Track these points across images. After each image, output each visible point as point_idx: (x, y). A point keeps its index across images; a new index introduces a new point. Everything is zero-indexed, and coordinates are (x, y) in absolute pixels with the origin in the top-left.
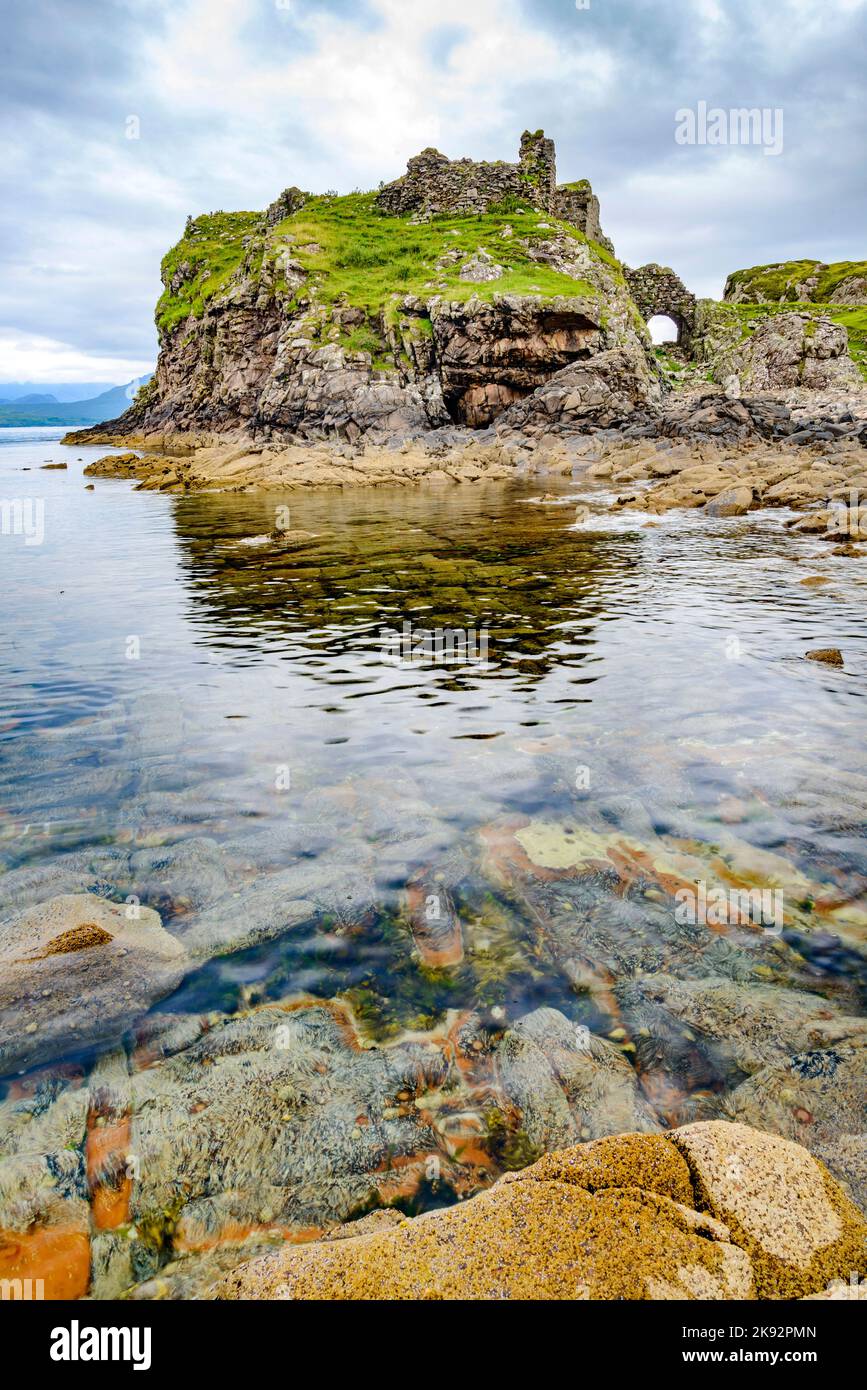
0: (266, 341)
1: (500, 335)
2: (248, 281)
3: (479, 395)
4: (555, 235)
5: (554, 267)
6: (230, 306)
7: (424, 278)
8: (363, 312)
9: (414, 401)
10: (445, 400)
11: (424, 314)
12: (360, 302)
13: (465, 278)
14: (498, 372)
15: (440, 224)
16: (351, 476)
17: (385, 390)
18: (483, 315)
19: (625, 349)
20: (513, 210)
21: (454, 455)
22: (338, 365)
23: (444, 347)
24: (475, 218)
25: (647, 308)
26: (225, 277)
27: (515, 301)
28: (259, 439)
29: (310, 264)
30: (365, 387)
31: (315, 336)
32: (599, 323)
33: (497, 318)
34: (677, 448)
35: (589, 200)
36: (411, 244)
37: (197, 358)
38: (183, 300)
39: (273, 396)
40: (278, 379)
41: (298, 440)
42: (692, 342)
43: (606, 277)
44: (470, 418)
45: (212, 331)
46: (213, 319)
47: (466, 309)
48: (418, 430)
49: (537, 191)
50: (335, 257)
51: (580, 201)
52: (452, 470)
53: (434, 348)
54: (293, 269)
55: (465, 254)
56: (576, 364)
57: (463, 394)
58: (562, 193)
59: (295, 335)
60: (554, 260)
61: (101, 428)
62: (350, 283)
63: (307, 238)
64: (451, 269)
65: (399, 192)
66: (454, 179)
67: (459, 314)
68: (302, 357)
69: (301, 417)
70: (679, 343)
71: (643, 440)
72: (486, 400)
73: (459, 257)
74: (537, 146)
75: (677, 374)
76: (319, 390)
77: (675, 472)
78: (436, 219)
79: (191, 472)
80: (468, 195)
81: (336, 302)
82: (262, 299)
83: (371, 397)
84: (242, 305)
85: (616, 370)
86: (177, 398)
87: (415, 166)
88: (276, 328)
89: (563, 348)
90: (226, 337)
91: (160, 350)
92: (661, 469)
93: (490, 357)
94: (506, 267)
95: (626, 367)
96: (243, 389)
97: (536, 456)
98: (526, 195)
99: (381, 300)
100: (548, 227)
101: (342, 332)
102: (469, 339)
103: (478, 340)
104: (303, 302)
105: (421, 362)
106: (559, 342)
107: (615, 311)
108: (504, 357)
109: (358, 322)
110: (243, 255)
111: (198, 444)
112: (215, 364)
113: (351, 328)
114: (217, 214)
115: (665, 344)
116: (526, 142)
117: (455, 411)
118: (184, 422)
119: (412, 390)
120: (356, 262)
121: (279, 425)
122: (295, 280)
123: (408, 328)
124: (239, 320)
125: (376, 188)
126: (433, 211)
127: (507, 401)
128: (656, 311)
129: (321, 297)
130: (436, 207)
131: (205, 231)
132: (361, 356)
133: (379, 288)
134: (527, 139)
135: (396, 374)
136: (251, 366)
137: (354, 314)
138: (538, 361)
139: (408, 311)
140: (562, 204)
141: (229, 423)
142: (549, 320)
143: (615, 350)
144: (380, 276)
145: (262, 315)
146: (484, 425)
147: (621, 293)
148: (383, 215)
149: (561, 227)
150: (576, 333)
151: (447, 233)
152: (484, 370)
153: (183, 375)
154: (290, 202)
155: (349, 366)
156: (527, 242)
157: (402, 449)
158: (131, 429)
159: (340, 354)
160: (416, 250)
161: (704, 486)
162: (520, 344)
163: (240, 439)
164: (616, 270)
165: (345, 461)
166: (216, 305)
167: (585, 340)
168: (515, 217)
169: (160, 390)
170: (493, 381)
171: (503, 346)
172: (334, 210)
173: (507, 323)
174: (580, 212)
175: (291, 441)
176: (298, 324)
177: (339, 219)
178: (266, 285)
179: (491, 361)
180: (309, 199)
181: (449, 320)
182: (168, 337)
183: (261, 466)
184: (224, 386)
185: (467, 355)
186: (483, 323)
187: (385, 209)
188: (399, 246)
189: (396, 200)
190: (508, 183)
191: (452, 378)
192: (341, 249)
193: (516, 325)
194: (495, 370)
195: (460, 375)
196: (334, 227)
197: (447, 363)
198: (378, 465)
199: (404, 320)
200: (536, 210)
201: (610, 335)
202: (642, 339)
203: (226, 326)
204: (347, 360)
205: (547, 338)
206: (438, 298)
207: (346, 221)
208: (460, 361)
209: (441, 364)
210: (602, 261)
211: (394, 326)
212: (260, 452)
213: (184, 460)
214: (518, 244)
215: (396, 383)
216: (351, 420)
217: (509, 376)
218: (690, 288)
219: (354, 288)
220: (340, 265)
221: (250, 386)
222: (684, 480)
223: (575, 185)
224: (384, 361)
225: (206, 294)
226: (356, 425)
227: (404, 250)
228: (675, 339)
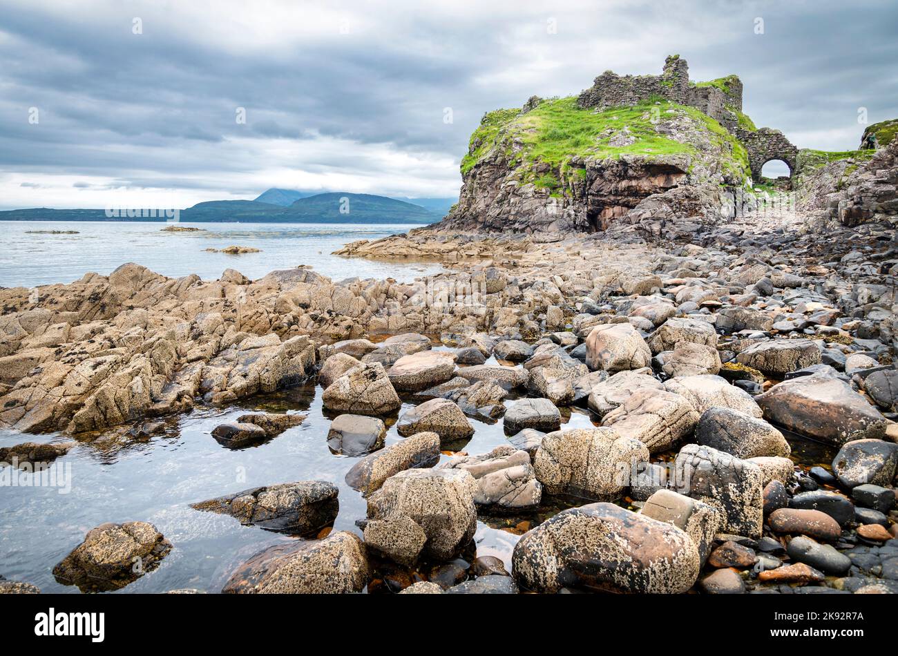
0: (497, 181)
1: (624, 179)
2: (494, 150)
3: (609, 213)
4: (676, 117)
5: (669, 136)
7: (587, 145)
8: (549, 166)
9: (569, 215)
10: (588, 215)
11: (583, 166)
12: (548, 160)
13: (611, 146)
14: (621, 199)
15: (607, 113)
17: (552, 210)
18: (612, 167)
19: (700, 186)
20: (654, 103)
22: (530, 195)
23: (590, 185)
24: (629, 109)
25: (761, 156)
27: (630, 159)
29: (525, 140)
30: (541, 208)
31: (521, 179)
32: (686, 170)
33: (620, 168)
36: (586, 126)
39: (493, 212)
40: (498, 202)
43: (704, 140)
44: (603, 226)
47: (603, 163)
50: (542, 135)
51: (704, 94)
53: (585, 185)
54: (517, 143)
55: (615, 130)
57: (601, 211)
59: (511, 180)
60: (671, 132)
62: (547, 150)
63: (530, 125)
64: (605, 140)
65: (589, 96)
66: (620, 87)
67: (600, 166)
68: (512, 191)
69: (505, 223)
70: (789, 178)
72: (613, 215)
73: (611, 133)
74: (675, 64)
76: (517, 209)
78: (607, 110)
80: (628, 95)
81: (536, 160)
82: (499, 159)
83: (543, 213)
84: (489, 163)
88: (504, 175)
89: (662, 185)
93: (616, 191)
94: (638, 137)
96: (483, 207)
98: (664, 93)
99: (561, 159)
100: (673, 112)
101: (537, 177)
102: (605, 181)
103: (610, 181)
104: (519, 161)
105: (577, 193)
106: (659, 182)
108: (624, 190)
109: (545, 171)
112: (474, 194)
113: (541, 175)
117: (596, 221)
119: (570, 209)
120: (555, 137)
121: (494, 228)
122: (518, 148)
123: (572, 173)
124: (487, 171)
125: (578, 95)
126: (607, 106)
129: (528, 158)
130: (609, 103)
131: (491, 120)
132: (544, 191)
133: (562, 152)
134: (669, 61)
135: (561, 200)
136: (489, 196)
137: (544, 167)
138: (645, 193)
139: (573, 165)
140: (692, 96)
141: (471, 226)
142: (653, 169)
144: (563, 145)
145: (497, 167)
148: (579, 109)
149: (682, 111)
150: (671, 176)
151: (610, 119)
152: (612, 198)
154: (532, 103)
155: (536, 196)
159: (532, 189)
160: (589, 129)
162: (634, 183)
167: (676, 180)
170: (618, 204)
171: (624, 184)
173: (626, 171)
176: (513, 173)
177: (552, 113)
178: (503, 152)
179: (617, 193)
180: (542, 102)
181: (595, 169)
184: (475, 205)
185: (603, 190)
186: (612, 171)
187: (581, 106)
188: (580, 127)
191: (593, 203)
193: (631, 172)
195: (599, 200)
196: (547, 117)
197: (591, 194)
199: (570, 170)
200: (669, 102)
201: (693, 177)
204: (536, 193)
205: (652, 179)
206: (591, 156)
208: (599, 193)
209: (588, 194)
211: (564, 173)
215: (561, 205)
217: (628, 202)
219: (547, 152)
220: (544, 139)
224: (557, 193)
226: (530, 229)
227: (582, 130)
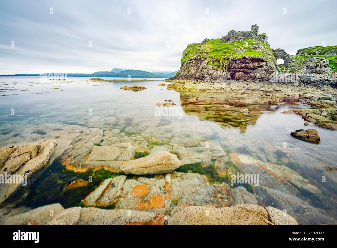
0: (198, 65)
1: (243, 63)
2: (197, 55)
3: (237, 74)
4: (257, 44)
5: (256, 50)
6: (193, 59)
7: (229, 53)
8: (216, 59)
9: (225, 75)
10: (231, 75)
11: (228, 59)
12: (216, 58)
13: (237, 53)
14: (242, 70)
15: (233, 43)
16: (211, 88)
17: (219, 73)
18: (240, 59)
19: (271, 66)
20: (249, 40)
21: (232, 85)
22: (211, 69)
23: (231, 65)
24: (241, 42)
25: (277, 57)
26: (193, 54)
27: (247, 57)
28: (195, 81)
29: (208, 51)
30: (215, 73)
31: (207, 64)
32: (265, 60)
33: (243, 60)
34: (282, 86)
35: (265, 37)
36: (227, 47)
37: (187, 67)
38: (185, 58)
39: (199, 74)
40: (200, 71)
41: (202, 82)
42: (287, 64)
43: (267, 51)
44: (235, 78)
45: (190, 63)
46: (190, 61)
47: (236, 58)
48: (225, 80)
49: (254, 36)
50: (212, 50)
51: (264, 37)
52: (231, 88)
53: (230, 65)
54: (205, 52)
55: (238, 48)
56: (259, 68)
57: (234, 74)
58: (259, 36)
59: (204, 64)
60: (256, 49)
61: (170, 79)
62: (215, 54)
63: (208, 47)
64: (235, 51)
65: (226, 38)
66: (237, 35)
68: (204, 67)
69: (203, 78)
70: (284, 64)
71: (273, 84)
72: (239, 75)
73: (236, 49)
74: (255, 28)
75: (283, 70)
76: (207, 73)
77: (280, 90)
78: (232, 42)
79: (184, 86)
80: (240, 37)
81: (212, 58)
82: (199, 58)
83: (216, 74)
84: (195, 59)
85: (268, 69)
86: (183, 74)
87: (229, 34)
88: (201, 63)
89: (257, 65)
90: (192, 64)
91: (181, 66)
92: (277, 89)
93: (241, 67)
94: (246, 50)
95: (271, 69)
96: (194, 73)
97: (249, 86)
98: (252, 37)
99: (220, 57)
100: (256, 42)
101: (212, 63)
102: (237, 64)
103: (239, 64)
104: (206, 58)
105: (227, 68)
106: (256, 64)
107: (269, 58)
108: (244, 67)
109: (215, 61)
110: (196, 50)
111: (185, 82)
112: (190, 68)
113: (214, 62)
114: (193, 44)
115: (281, 64)
116: (253, 27)
117: (232, 77)
118: (183, 78)
119: (225, 73)
120: (216, 51)
121: (199, 79)
122: (205, 54)
123: (225, 62)
124: (194, 61)
125: (222, 38)
126: (232, 41)
127: (243, 75)
128: (279, 58)
129: (209, 57)
130: (233, 40)
131: (190, 47)
132: (215, 67)
133: (220, 55)
134: (253, 26)
135: (221, 70)
136: (196, 69)
137: (215, 60)
138: (251, 68)
139: (225, 59)
140: (259, 38)
141: (191, 78)
142: (254, 60)
143: (269, 66)
144: (220, 53)
145: (198, 60)
146: (238, 80)
147: (271, 54)
148: (222, 42)
149: (258, 42)
150: (260, 62)
151: (234, 45)
152: (239, 69)
153: (184, 70)
154: (205, 41)
155: (213, 69)
156: (251, 45)
157: (221, 84)
158: (175, 79)
159: (211, 67)
160: (228, 48)
161: (287, 94)
162: (247, 65)
163: (192, 81)
164: (270, 50)
165: (211, 85)
166: (191, 59)
167: (261, 64)
168: (249, 41)
169: (180, 73)
170: (241, 71)
171: (244, 65)
172: (213, 42)
173: (245, 61)
174: (263, 39)
175: (201, 82)
176: (204, 62)
177: (214, 43)
178: (200, 55)
179: (241, 68)
180: (209, 40)
181: (233, 60)
182: (182, 64)
183: (196, 86)
184: (191, 72)
186: (240, 61)
187: (223, 41)
188: (224, 47)
189: (225, 39)
190: (248, 35)
191: (232, 71)
192: (214, 48)
193: (247, 61)
194: (242, 69)
195: (234, 70)
196: (213, 45)
197: (232, 68)
198: (217, 86)
199: (224, 61)
200: (253, 39)
201: (268, 63)
202: (275, 63)
203: (192, 62)
204: (213, 68)
205: (253, 63)
206: (231, 56)
207: (215, 44)
208: (235, 68)
210: (267, 48)
211: (222, 62)
212: (196, 83)
213: (183, 84)
214: (249, 46)
215: (221, 72)
216: (212, 78)
217: (244, 71)
218: (288, 53)
219: (215, 55)
220: (213, 51)
221: (195, 72)
222: (282, 92)
223: (262, 34)
224: (220, 68)
225: (189, 57)
226: (213, 79)
227: (226, 48)
228: (283, 63)
